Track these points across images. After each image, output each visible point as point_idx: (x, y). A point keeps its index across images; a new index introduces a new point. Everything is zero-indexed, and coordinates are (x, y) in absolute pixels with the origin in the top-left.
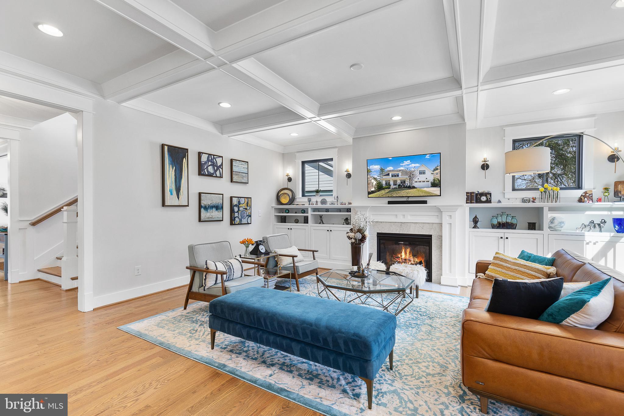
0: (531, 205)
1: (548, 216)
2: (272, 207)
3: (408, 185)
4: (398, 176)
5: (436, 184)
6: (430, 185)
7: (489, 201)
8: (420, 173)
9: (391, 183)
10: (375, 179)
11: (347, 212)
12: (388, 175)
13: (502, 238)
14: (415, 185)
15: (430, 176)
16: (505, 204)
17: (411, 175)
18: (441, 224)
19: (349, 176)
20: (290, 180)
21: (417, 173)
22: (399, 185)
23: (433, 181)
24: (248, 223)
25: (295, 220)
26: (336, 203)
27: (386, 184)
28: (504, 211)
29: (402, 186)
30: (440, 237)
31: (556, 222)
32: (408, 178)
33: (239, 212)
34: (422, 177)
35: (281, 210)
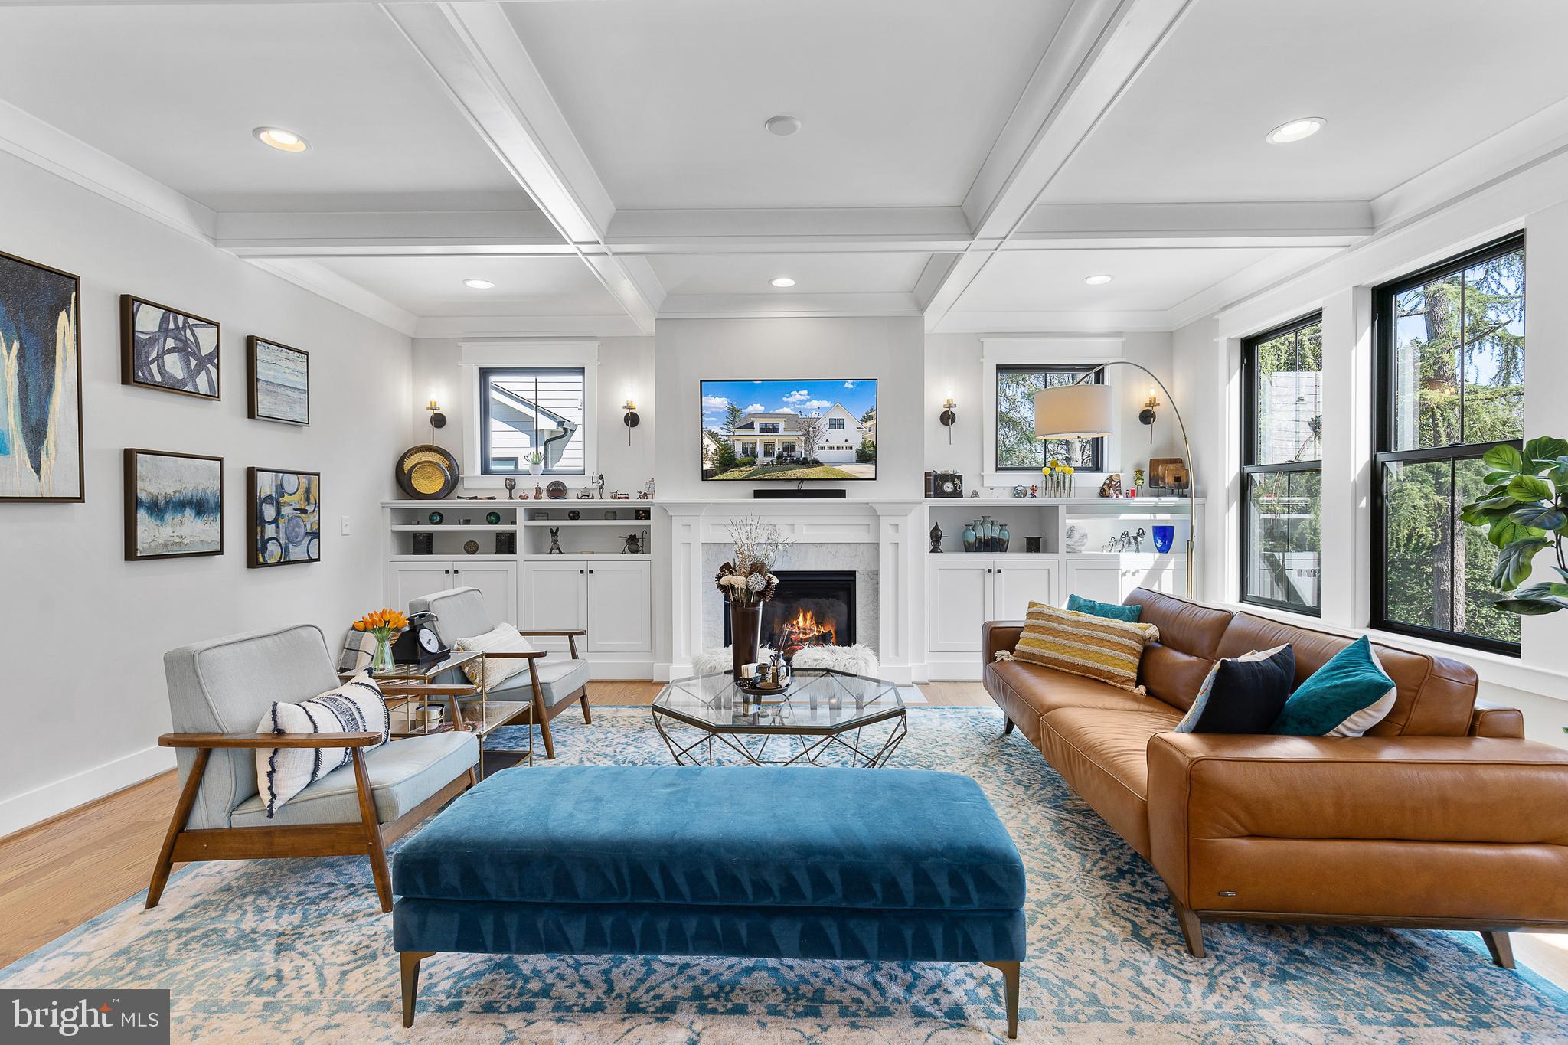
0: (1027, 501)
1: (1066, 521)
2: (383, 505)
3: (803, 456)
4: (776, 430)
5: (866, 456)
6: (855, 458)
7: (957, 493)
8: (832, 426)
9: (758, 449)
10: (714, 436)
11: (637, 519)
12: (751, 426)
13: (990, 571)
14: (820, 456)
15: (853, 436)
16: (986, 499)
17: (809, 429)
18: (876, 546)
19: (632, 420)
20: (439, 421)
21: (824, 425)
22: (779, 457)
23: (860, 448)
24: (310, 560)
25: (468, 543)
26: (597, 494)
27: (745, 451)
28: (987, 515)
29: (786, 460)
30: (875, 575)
31: (1076, 535)
32: (801, 437)
33: (281, 522)
34: (836, 437)
35: (410, 516)
